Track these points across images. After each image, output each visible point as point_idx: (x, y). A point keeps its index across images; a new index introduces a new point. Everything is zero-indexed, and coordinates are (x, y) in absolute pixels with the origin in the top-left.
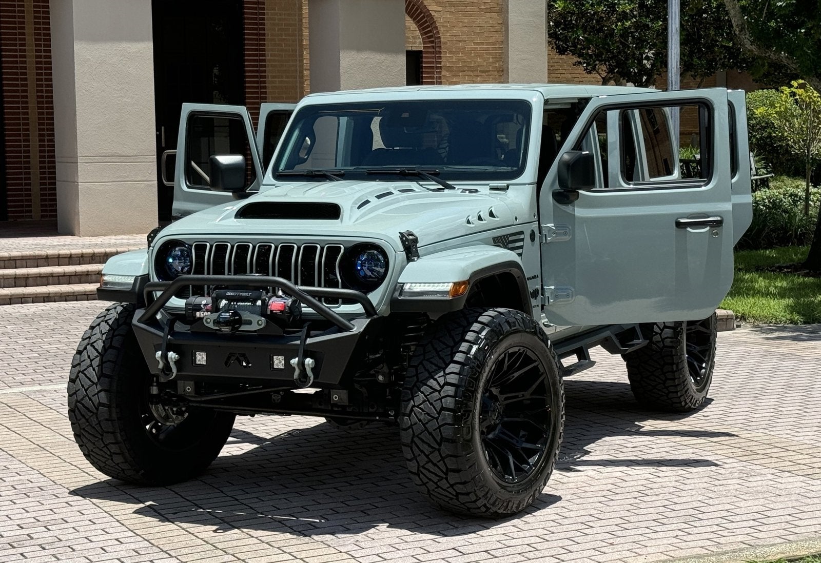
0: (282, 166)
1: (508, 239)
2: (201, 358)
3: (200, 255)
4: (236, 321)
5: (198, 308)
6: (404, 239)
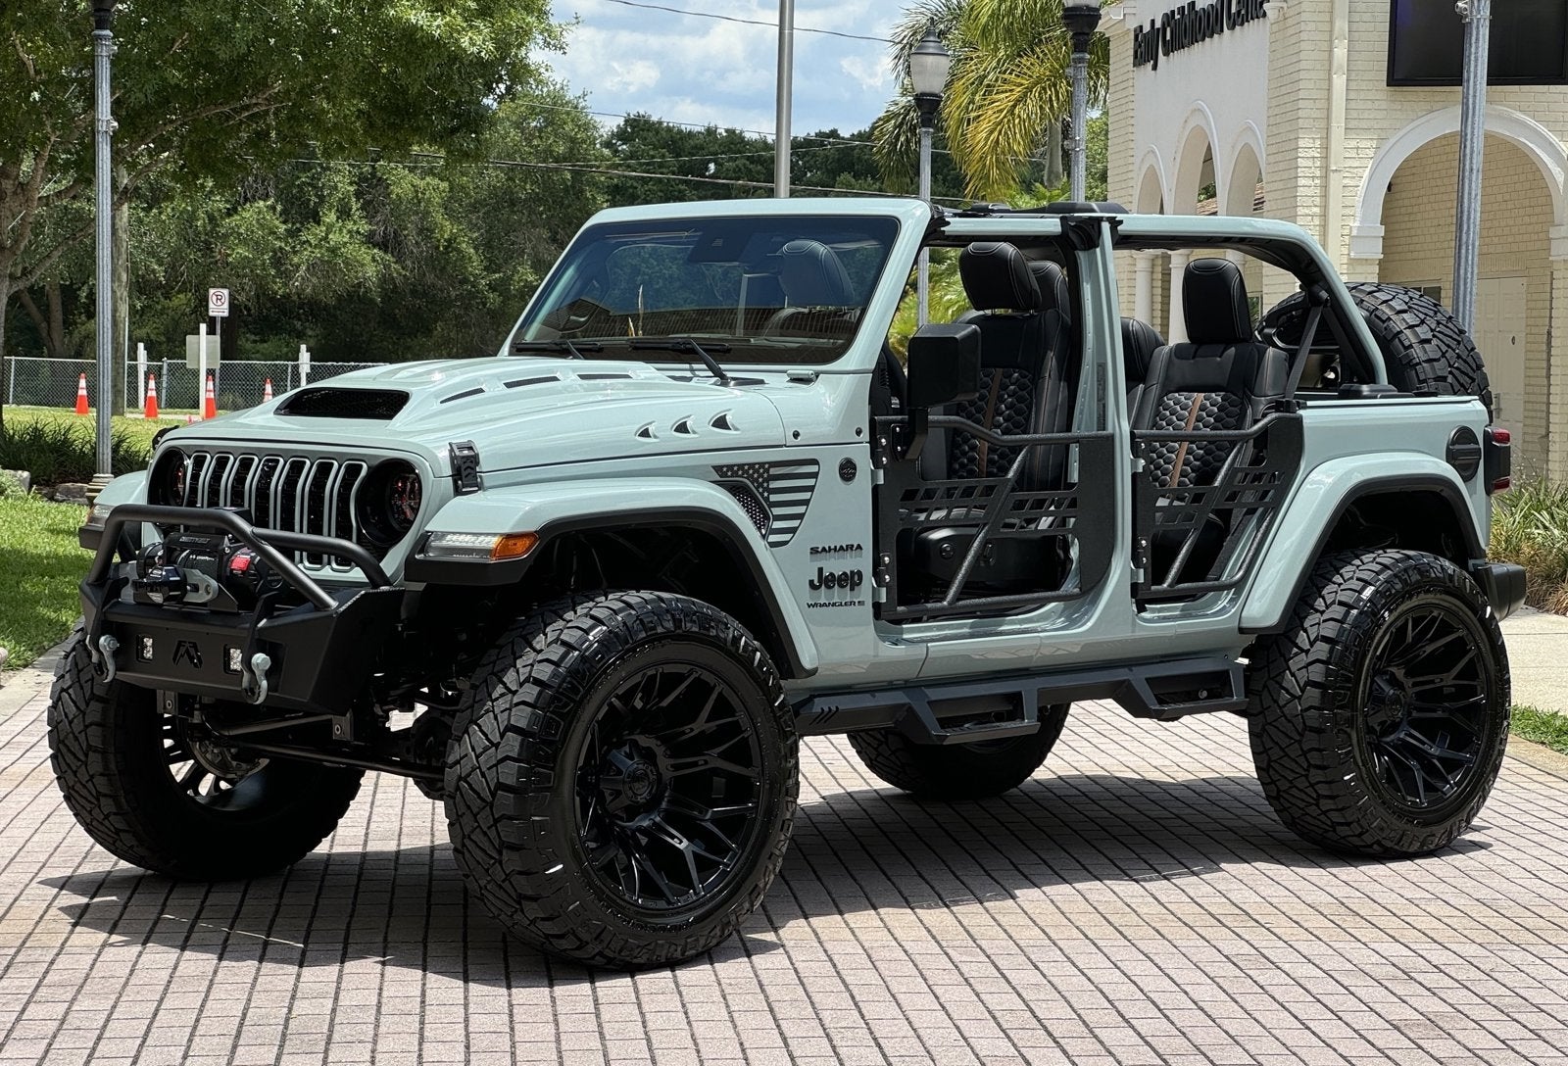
1: (767, 471)
6: (455, 454)
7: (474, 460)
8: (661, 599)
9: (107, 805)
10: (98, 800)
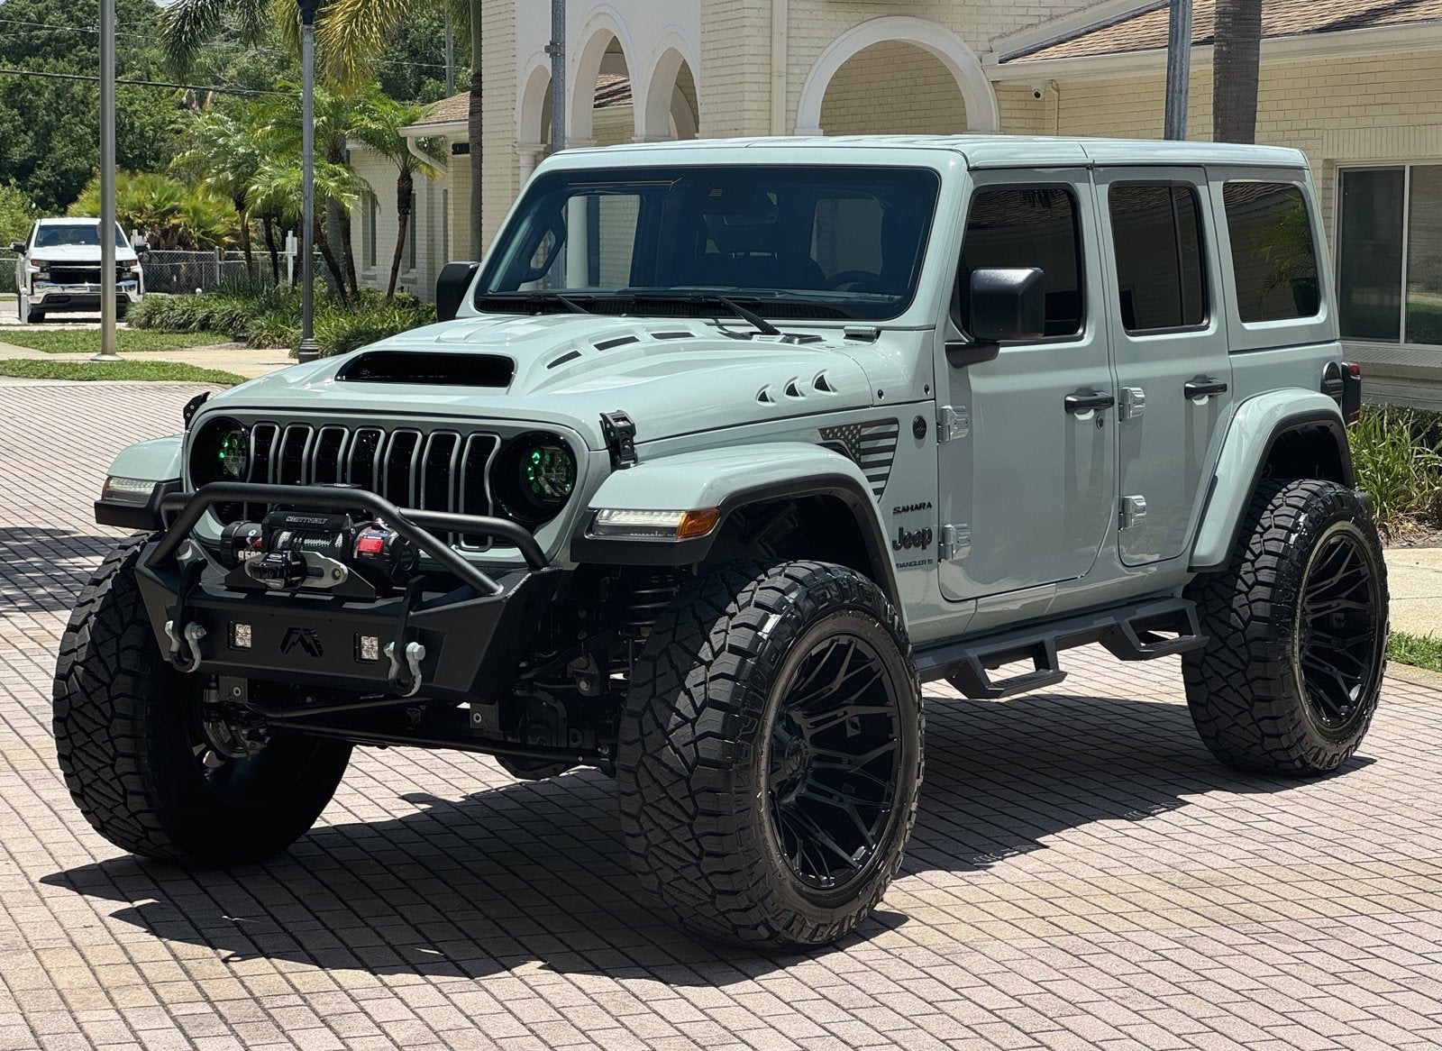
0: (494, 285)
1: (859, 432)
2: (243, 636)
3: (263, 447)
4: (298, 570)
5: (241, 543)
6: (608, 426)
7: (631, 430)
8: (827, 570)
9: (136, 803)
10: (124, 797)
